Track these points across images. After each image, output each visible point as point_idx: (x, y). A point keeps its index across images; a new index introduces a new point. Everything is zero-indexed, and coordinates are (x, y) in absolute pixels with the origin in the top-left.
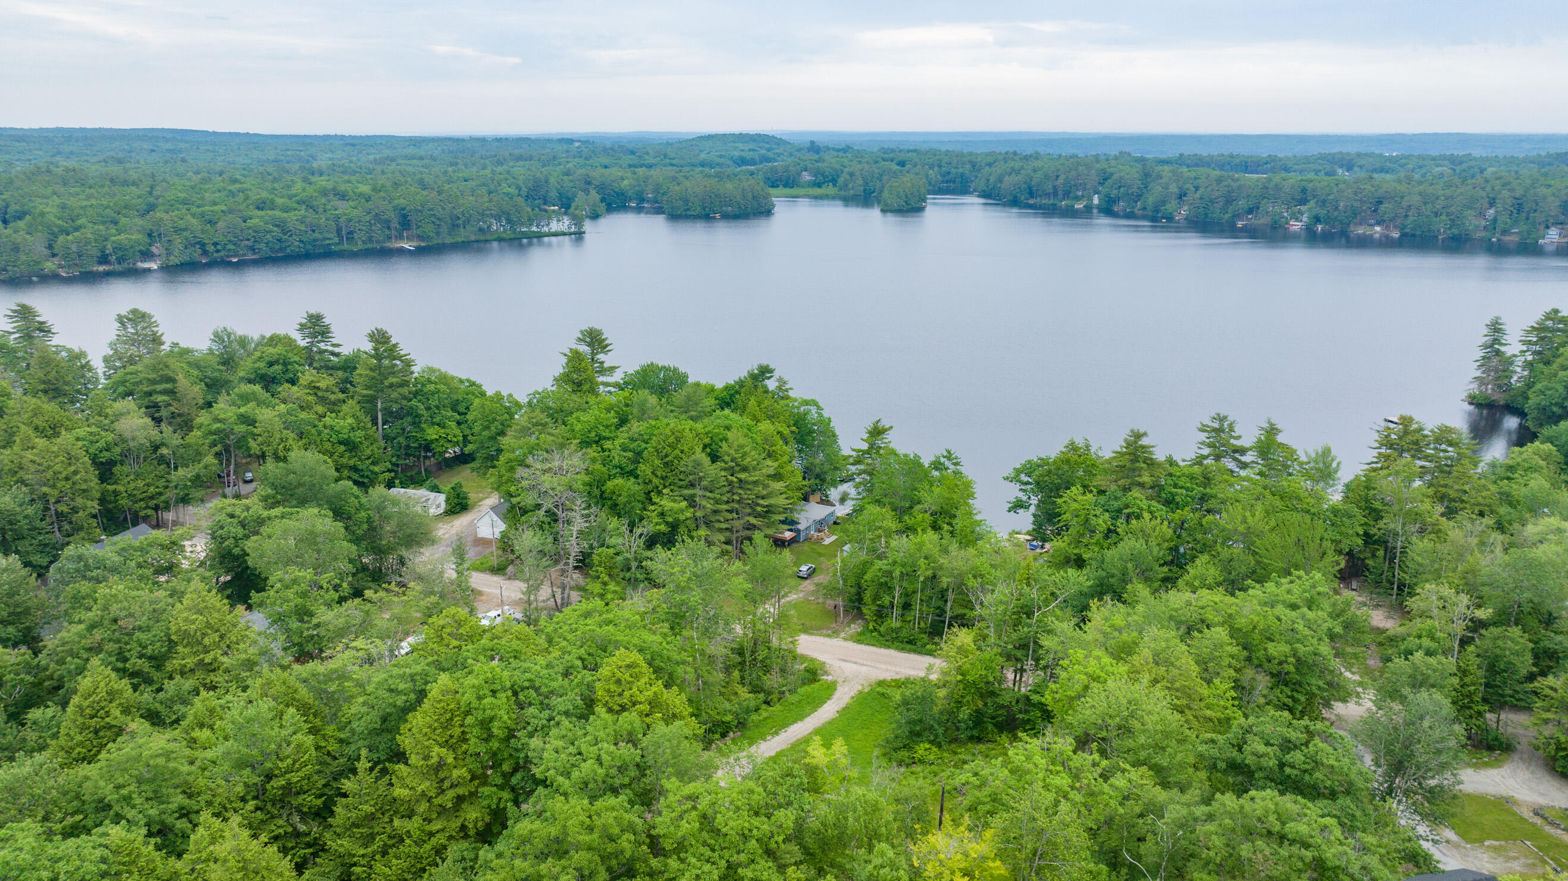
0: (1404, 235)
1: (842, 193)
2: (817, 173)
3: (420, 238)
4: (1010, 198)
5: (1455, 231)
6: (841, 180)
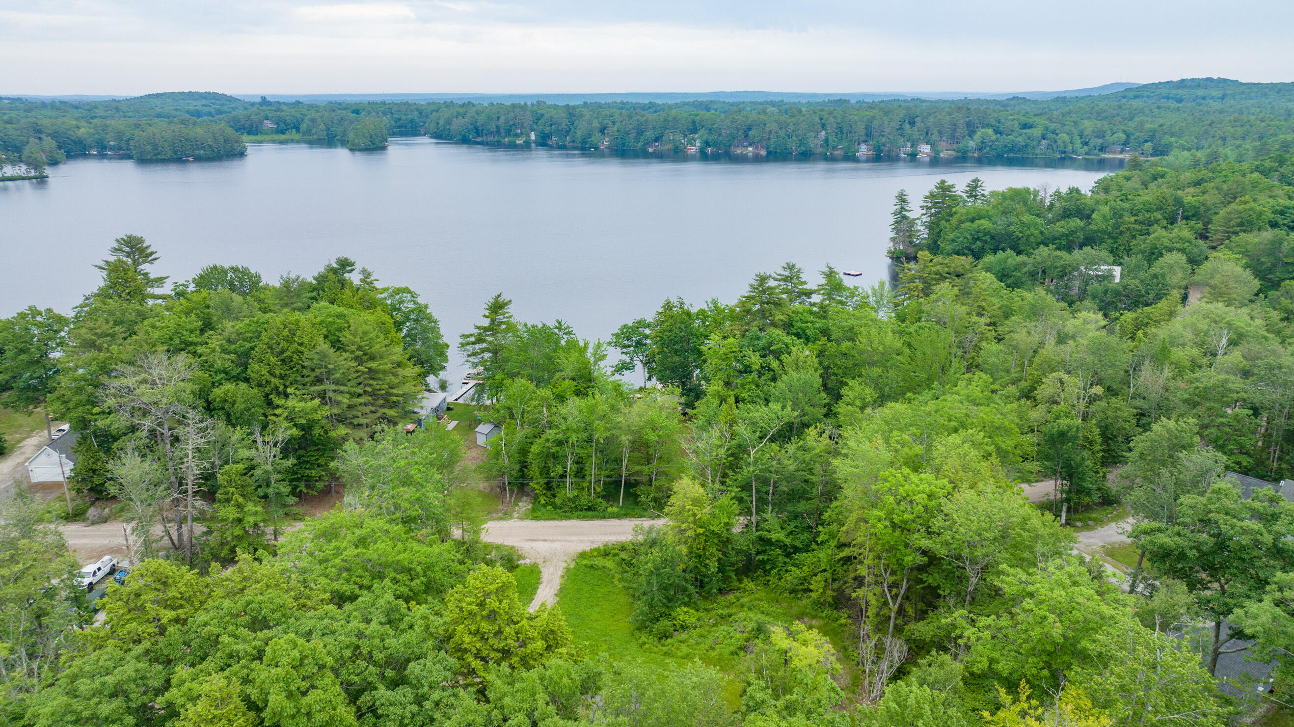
0: (769, 153)
1: (307, 137)
2: (278, 121)
4: (460, 137)
5: (804, 149)
6: (303, 127)
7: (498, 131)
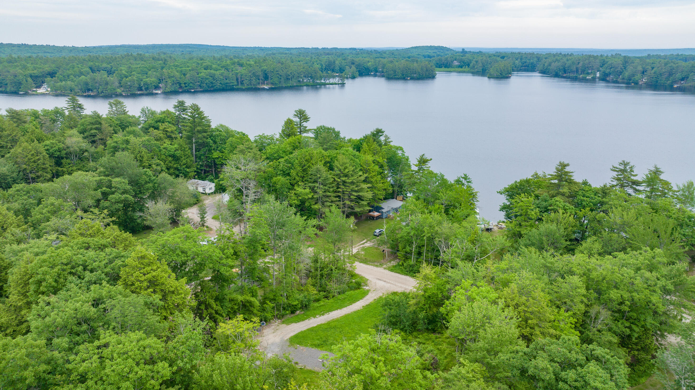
1: (472, 70)
2: (461, 61)
3: (272, 84)
4: (554, 73)
6: (471, 65)
7: (577, 71)
